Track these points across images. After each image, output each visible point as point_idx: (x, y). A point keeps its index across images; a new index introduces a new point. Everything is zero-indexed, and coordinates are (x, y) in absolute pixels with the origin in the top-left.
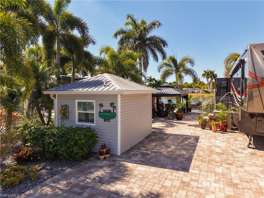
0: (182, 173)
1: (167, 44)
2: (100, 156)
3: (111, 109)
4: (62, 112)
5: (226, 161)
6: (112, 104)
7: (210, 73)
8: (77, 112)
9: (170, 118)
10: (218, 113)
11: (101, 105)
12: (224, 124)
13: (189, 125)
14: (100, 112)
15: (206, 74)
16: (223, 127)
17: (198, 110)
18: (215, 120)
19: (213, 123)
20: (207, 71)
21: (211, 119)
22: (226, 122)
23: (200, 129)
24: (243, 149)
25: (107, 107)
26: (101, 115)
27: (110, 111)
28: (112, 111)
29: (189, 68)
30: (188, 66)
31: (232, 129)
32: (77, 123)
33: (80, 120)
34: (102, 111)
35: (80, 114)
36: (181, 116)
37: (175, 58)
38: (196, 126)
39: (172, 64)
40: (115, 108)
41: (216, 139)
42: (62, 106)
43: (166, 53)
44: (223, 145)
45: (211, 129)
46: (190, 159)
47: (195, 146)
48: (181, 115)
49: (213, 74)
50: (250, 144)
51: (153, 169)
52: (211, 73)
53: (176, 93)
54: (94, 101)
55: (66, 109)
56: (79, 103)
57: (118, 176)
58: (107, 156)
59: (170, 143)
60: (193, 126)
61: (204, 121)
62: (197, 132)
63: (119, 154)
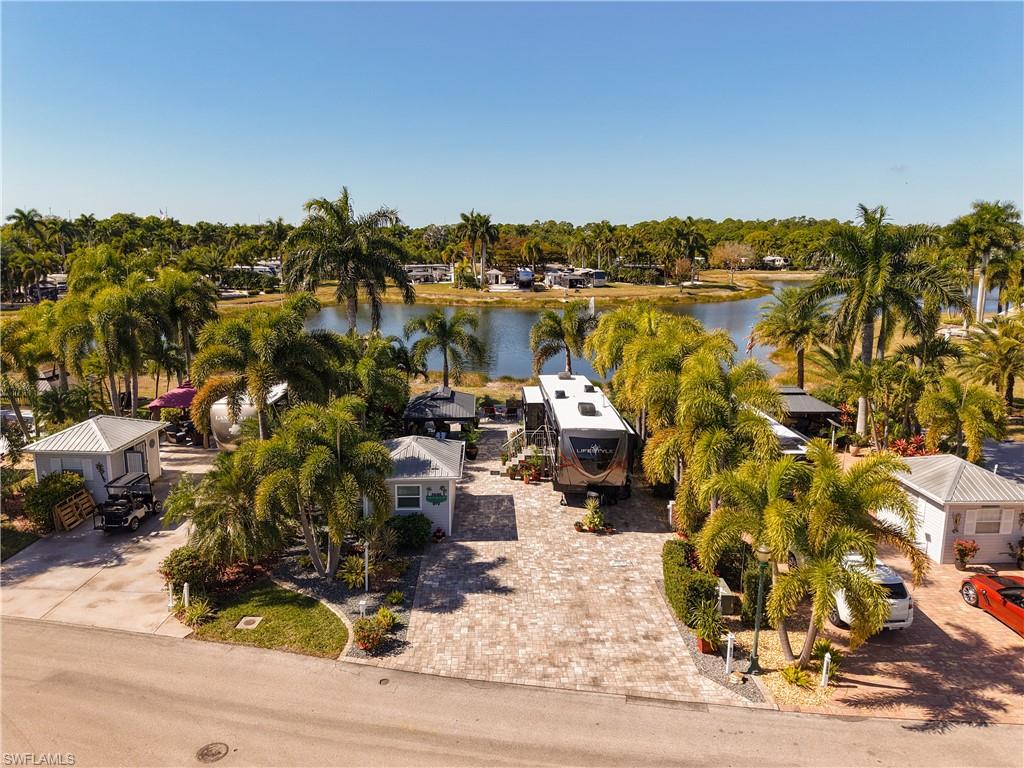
0: (514, 542)
2: (438, 540)
5: (543, 524)
6: (442, 488)
7: (478, 223)
8: (396, 497)
11: (429, 489)
12: (538, 472)
13: (492, 473)
15: (469, 227)
16: (536, 476)
17: (487, 420)
18: (526, 468)
19: (525, 473)
20: (470, 217)
21: (522, 464)
23: (509, 479)
25: (436, 490)
26: (428, 499)
29: (469, 334)
32: (397, 509)
33: (399, 506)
35: (399, 499)
38: (503, 475)
40: (445, 491)
41: (531, 495)
44: (539, 505)
45: (522, 479)
46: (514, 528)
47: (513, 511)
49: (488, 228)
50: (563, 500)
51: (491, 543)
52: (481, 224)
54: (421, 486)
56: (399, 488)
57: (470, 553)
58: (443, 538)
59: (487, 512)
60: (499, 474)
61: (514, 470)
62: (507, 485)
63: (450, 534)
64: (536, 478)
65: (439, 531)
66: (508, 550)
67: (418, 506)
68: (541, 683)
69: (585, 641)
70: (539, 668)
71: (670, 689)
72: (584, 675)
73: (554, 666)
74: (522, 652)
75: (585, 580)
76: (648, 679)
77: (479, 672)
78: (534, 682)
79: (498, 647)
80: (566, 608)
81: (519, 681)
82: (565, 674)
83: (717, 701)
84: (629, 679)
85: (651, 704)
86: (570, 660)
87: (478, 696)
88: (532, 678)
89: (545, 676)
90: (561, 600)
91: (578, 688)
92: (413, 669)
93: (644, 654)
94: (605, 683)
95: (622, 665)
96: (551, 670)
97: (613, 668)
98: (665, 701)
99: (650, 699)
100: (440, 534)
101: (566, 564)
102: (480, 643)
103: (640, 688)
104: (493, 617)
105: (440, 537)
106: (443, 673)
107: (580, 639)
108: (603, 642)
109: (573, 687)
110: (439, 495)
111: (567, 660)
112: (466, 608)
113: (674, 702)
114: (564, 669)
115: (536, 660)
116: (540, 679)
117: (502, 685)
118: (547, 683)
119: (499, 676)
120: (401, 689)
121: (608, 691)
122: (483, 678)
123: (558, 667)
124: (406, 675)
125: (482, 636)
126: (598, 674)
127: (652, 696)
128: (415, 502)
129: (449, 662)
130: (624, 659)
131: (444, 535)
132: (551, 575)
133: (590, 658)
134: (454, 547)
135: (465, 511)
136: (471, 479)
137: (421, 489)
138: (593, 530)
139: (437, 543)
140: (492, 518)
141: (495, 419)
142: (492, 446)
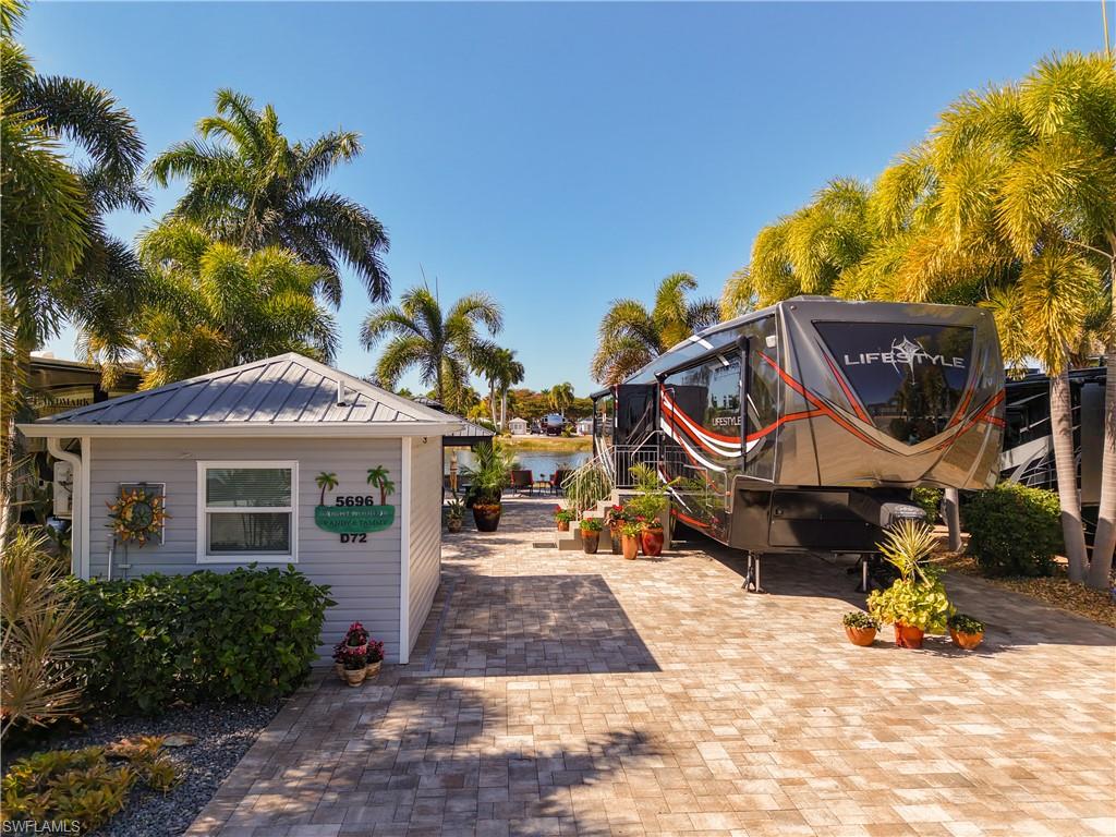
1: (384, 240)
2: (351, 673)
3: (375, 493)
4: (129, 515)
5: (725, 631)
6: (375, 475)
7: (498, 358)
8: (203, 509)
9: (454, 526)
10: (632, 497)
11: (327, 480)
12: (656, 531)
13: (536, 546)
14: (321, 508)
16: (653, 542)
17: (517, 496)
18: (626, 520)
19: (627, 530)
21: (618, 516)
22: (659, 526)
23: (581, 553)
25: (354, 484)
26: (324, 517)
27: (369, 500)
28: (377, 501)
29: (485, 339)
30: (481, 331)
31: (672, 547)
32: (202, 558)
33: (215, 547)
34: (330, 501)
35: (214, 519)
36: (493, 515)
38: (564, 545)
39: (422, 323)
40: (387, 487)
42: (124, 491)
43: (385, 275)
44: (683, 592)
45: (617, 551)
46: (634, 640)
48: (495, 511)
49: (510, 365)
51: (560, 682)
52: (502, 360)
53: (472, 434)
54: (293, 465)
55: (147, 501)
56: (213, 473)
57: (476, 717)
58: (374, 667)
59: (534, 605)
60: (553, 546)
61: (595, 526)
62: (580, 563)
63: (404, 658)
64: (652, 548)
65: (357, 635)
66: (635, 706)
67: (284, 546)
100: (361, 651)
105: (359, 661)
110: (366, 502)
128: (273, 531)
131: (375, 654)
134: (415, 694)
135: (467, 606)
136: (485, 553)
137: (295, 478)
138: (913, 639)
139: (346, 683)
140: (554, 618)
141: (531, 495)
142: (530, 519)
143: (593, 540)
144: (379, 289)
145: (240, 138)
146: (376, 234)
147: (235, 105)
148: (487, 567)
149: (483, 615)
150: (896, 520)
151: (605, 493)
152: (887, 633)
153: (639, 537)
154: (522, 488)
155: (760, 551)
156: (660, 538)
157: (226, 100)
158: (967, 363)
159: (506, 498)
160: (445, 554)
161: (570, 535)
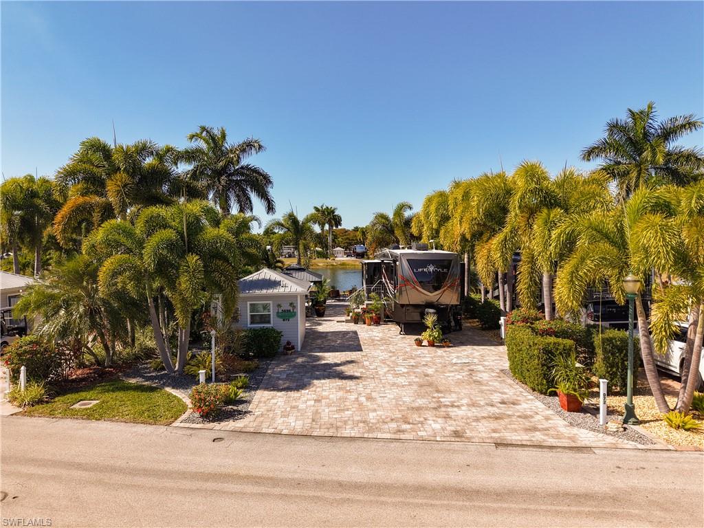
1: (271, 182)
2: (288, 352)
3: (291, 309)
5: (385, 343)
6: (291, 304)
7: (326, 213)
8: (249, 314)
9: (310, 315)
10: (371, 304)
11: (279, 306)
12: (377, 316)
13: (338, 322)
14: (278, 313)
15: (320, 215)
16: (377, 320)
17: (333, 301)
18: (368, 312)
19: (367, 315)
20: (320, 208)
21: (364, 311)
22: (379, 314)
23: (353, 324)
24: (397, 336)
25: (286, 307)
26: (279, 315)
27: (290, 311)
28: (292, 311)
31: (385, 321)
32: (249, 326)
33: (252, 323)
34: (280, 311)
35: (252, 316)
36: (322, 311)
37: (295, 214)
38: (347, 321)
39: (290, 226)
40: (294, 307)
41: (373, 331)
43: (273, 201)
44: (380, 335)
45: (365, 323)
46: (359, 345)
47: (358, 338)
48: (323, 309)
49: (333, 216)
50: (401, 331)
52: (329, 214)
54: (271, 302)
56: (251, 305)
57: (318, 358)
58: (293, 351)
59: (334, 339)
60: (343, 322)
61: (357, 315)
62: (352, 327)
63: (299, 350)
64: (377, 322)
65: (289, 343)
66: (354, 357)
67: (269, 322)
68: (397, 436)
69: (440, 407)
70: (393, 425)
71: (543, 437)
72: (443, 429)
73: (409, 423)
74: (372, 415)
75: (430, 371)
76: (516, 431)
77: (326, 430)
78: (388, 436)
79: (346, 412)
80: (415, 387)
81: (371, 436)
82: (422, 429)
83: (601, 445)
84: (495, 431)
85: (526, 449)
86: (426, 419)
87: (326, 447)
88: (384, 432)
89: (399, 431)
90: (409, 382)
91: (438, 439)
92: (252, 430)
93: (504, 414)
94: (469, 434)
95: (483, 421)
96: (405, 427)
97: (474, 424)
98: (541, 447)
99: (523, 446)
100: (290, 347)
101: (410, 362)
102: (327, 410)
103: (509, 438)
104: (340, 394)
105: (289, 349)
106: (285, 432)
107: (435, 405)
108: (458, 407)
109: (433, 439)
111: (422, 419)
112: (314, 389)
113: (551, 447)
114: (420, 425)
115: (389, 419)
116: (395, 433)
117: (352, 439)
118: (402, 436)
119: (347, 432)
120: (238, 444)
121: (474, 440)
122: (331, 434)
123: (413, 424)
124: (244, 435)
125: (329, 406)
126: (459, 428)
127: (524, 443)
128: (266, 318)
129: (293, 424)
130: (484, 418)
131: (293, 348)
132: (396, 369)
133: (447, 417)
134: (303, 356)
135: (314, 339)
136: (320, 324)
137: (271, 305)
138: (432, 344)
139: (287, 354)
140: (339, 341)
141: (339, 300)
142: (337, 311)
143: (357, 319)
144: (270, 208)
145: (207, 142)
146: (267, 180)
147: (207, 131)
148: (320, 329)
149: (319, 341)
150: (427, 313)
151: (362, 303)
152: (425, 343)
153: (371, 318)
154: (336, 297)
155: (403, 322)
156: (379, 318)
157: (203, 129)
158: (448, 271)
159: (329, 302)
160: (307, 325)
161: (349, 318)
